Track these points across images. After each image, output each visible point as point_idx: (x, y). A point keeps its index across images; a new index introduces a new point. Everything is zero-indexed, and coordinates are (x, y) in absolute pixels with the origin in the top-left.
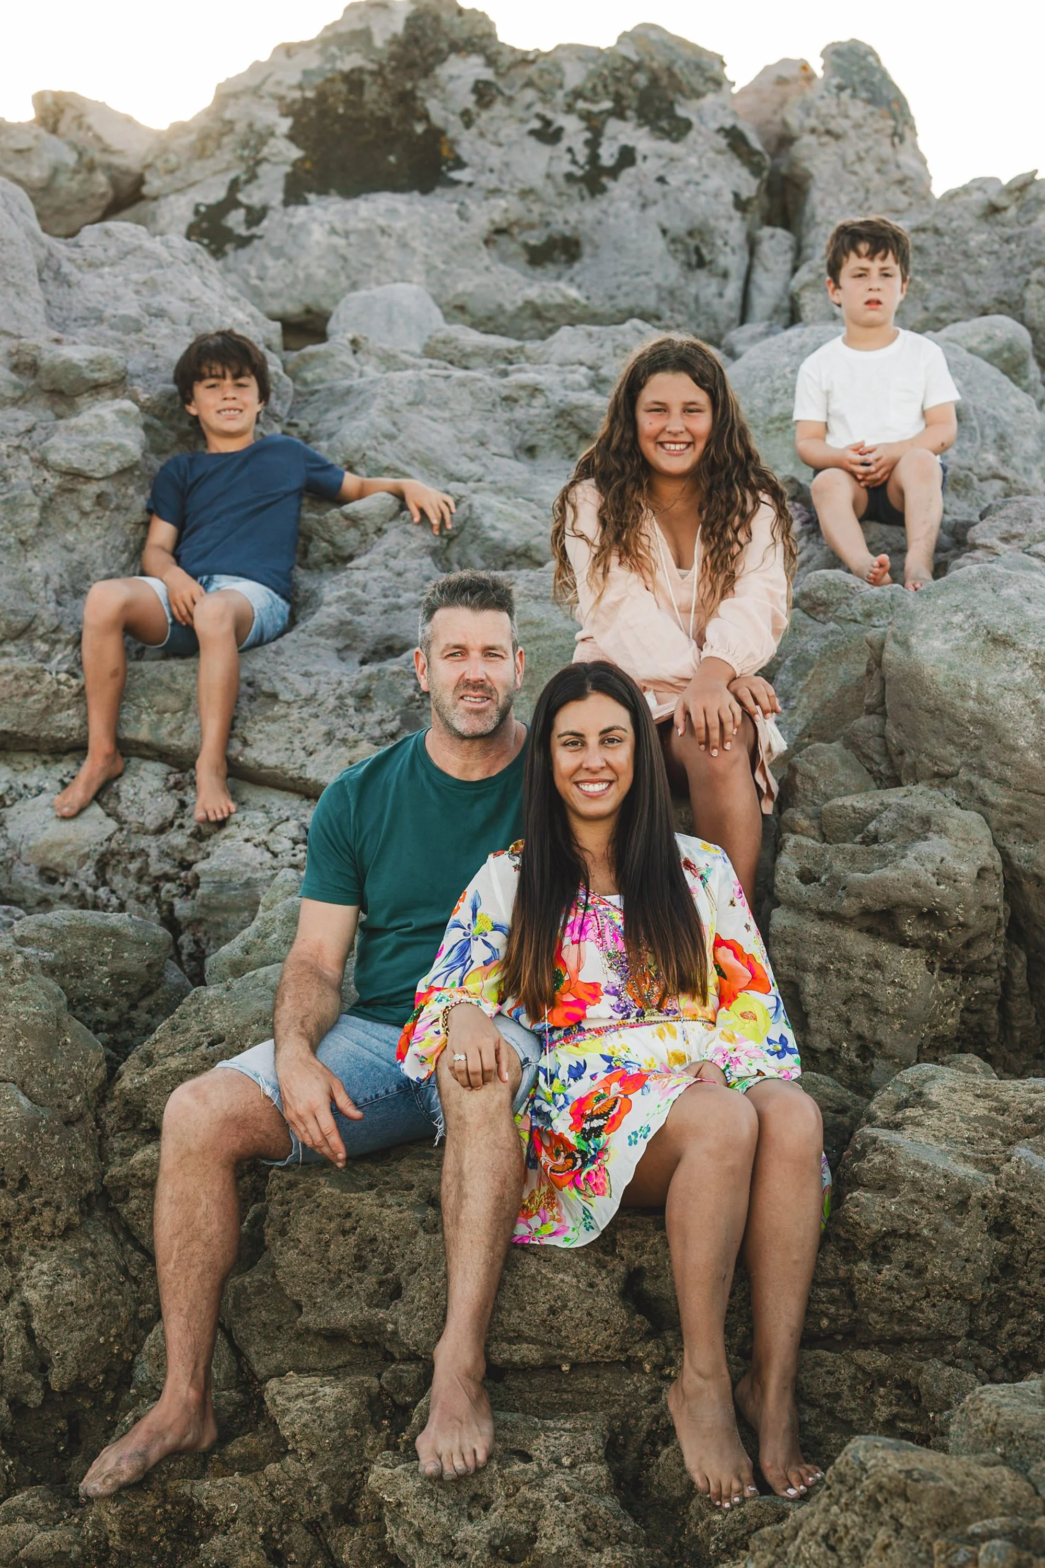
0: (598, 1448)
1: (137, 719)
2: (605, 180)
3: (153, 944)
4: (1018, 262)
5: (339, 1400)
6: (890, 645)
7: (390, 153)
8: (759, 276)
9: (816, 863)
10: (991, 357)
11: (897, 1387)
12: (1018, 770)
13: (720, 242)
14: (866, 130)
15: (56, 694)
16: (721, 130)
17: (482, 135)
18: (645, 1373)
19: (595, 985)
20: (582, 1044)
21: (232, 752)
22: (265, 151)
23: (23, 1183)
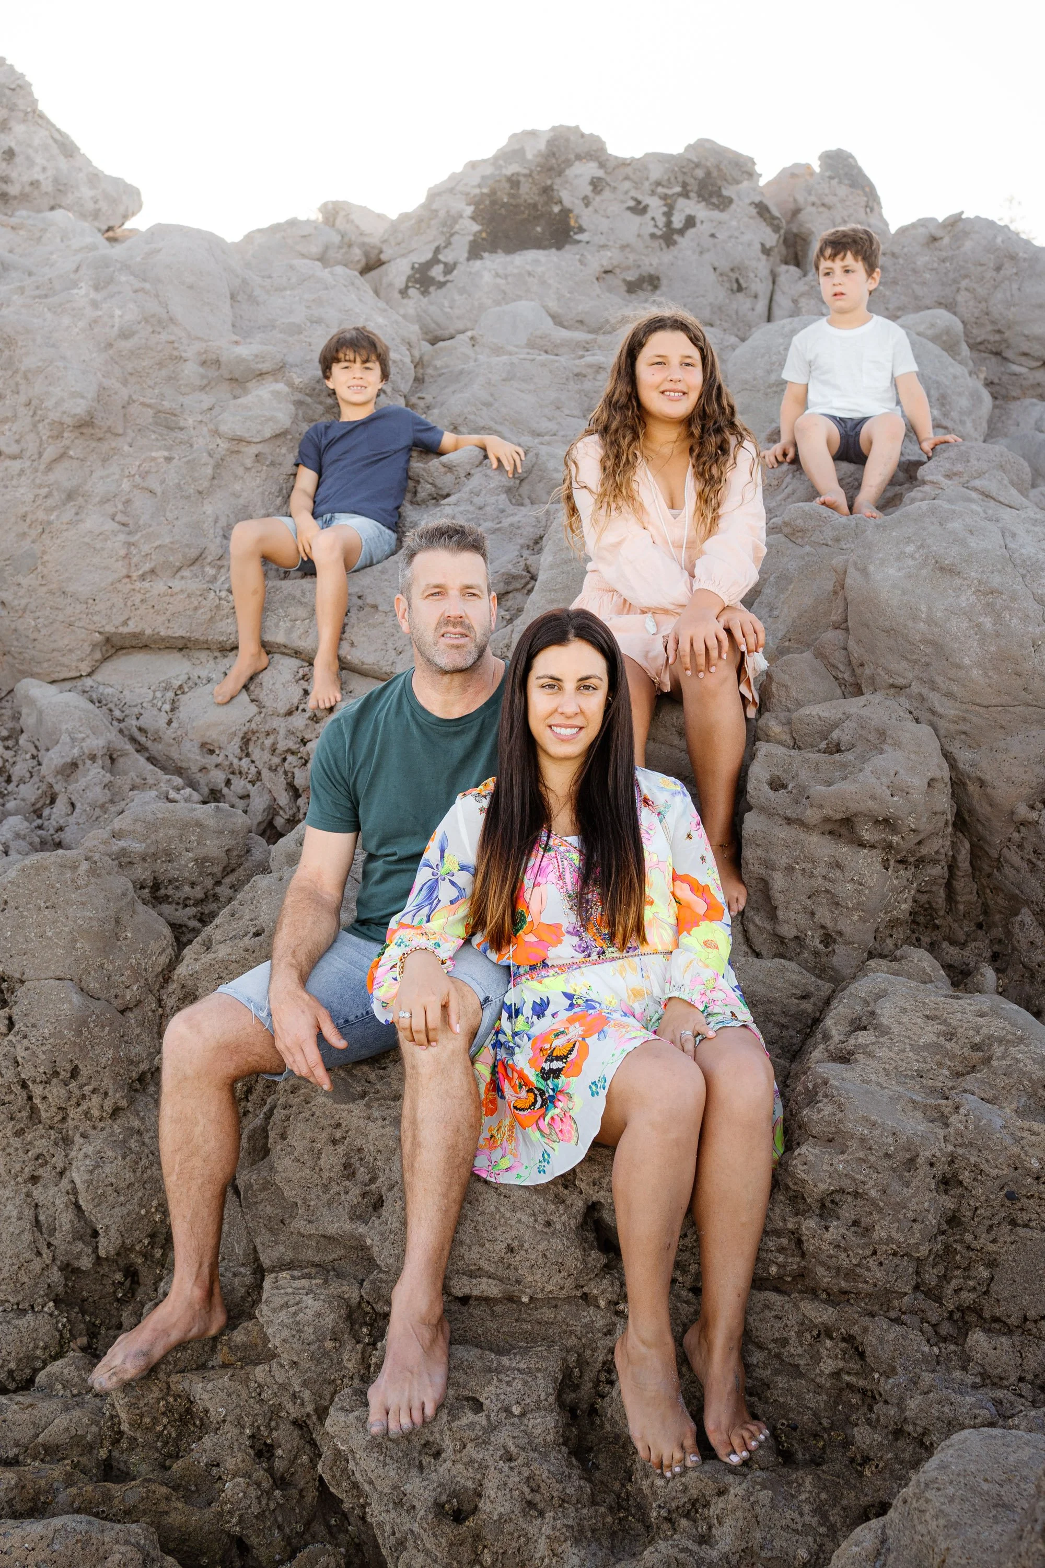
0: (548, 1395)
1: (277, 625)
2: (676, 237)
3: (232, 832)
4: (951, 276)
5: (318, 1315)
6: (851, 571)
7: (537, 225)
8: (778, 297)
9: (784, 771)
10: (935, 339)
11: (844, 1340)
12: (964, 686)
13: (752, 275)
14: (848, 203)
15: (218, 607)
16: (752, 203)
17: (596, 211)
18: (598, 1307)
19: (557, 927)
20: (546, 980)
21: (342, 653)
22: (457, 227)
23: (74, 1073)
